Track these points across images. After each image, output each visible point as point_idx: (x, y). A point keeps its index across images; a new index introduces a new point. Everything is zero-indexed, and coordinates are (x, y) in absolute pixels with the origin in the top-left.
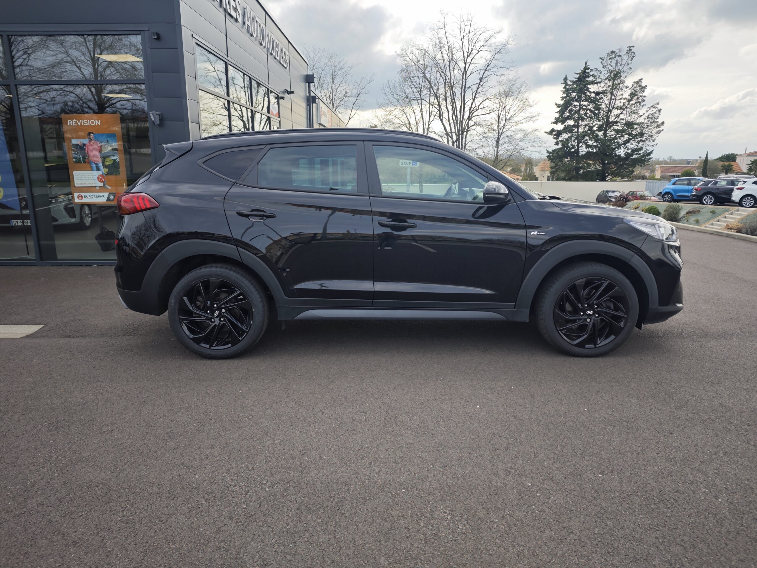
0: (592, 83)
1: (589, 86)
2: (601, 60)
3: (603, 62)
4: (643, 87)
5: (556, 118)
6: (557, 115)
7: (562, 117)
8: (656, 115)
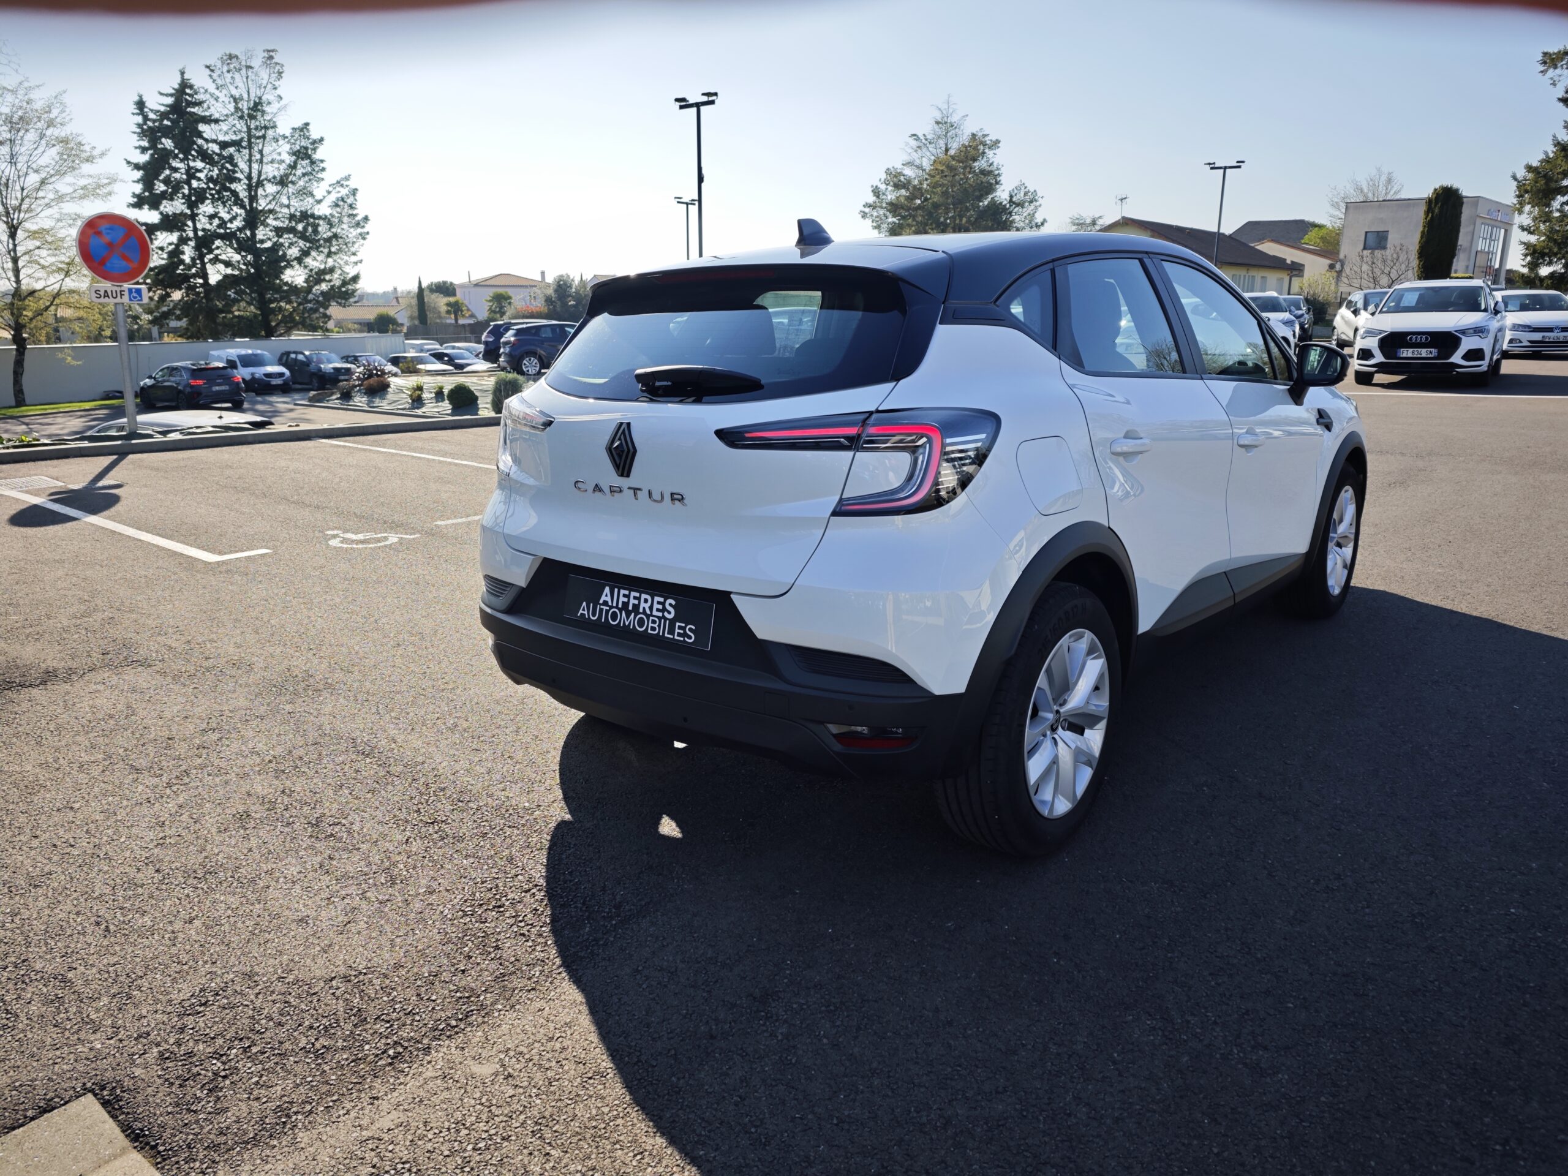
0: (208, 120)
1: (202, 127)
2: (210, 73)
3: (215, 75)
4: (314, 142)
5: (134, 195)
6: (138, 188)
7: (151, 193)
8: (349, 201)
